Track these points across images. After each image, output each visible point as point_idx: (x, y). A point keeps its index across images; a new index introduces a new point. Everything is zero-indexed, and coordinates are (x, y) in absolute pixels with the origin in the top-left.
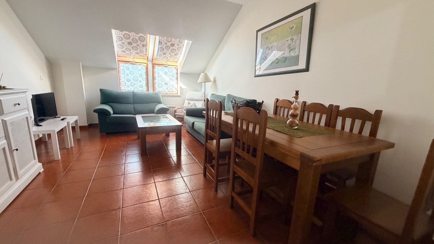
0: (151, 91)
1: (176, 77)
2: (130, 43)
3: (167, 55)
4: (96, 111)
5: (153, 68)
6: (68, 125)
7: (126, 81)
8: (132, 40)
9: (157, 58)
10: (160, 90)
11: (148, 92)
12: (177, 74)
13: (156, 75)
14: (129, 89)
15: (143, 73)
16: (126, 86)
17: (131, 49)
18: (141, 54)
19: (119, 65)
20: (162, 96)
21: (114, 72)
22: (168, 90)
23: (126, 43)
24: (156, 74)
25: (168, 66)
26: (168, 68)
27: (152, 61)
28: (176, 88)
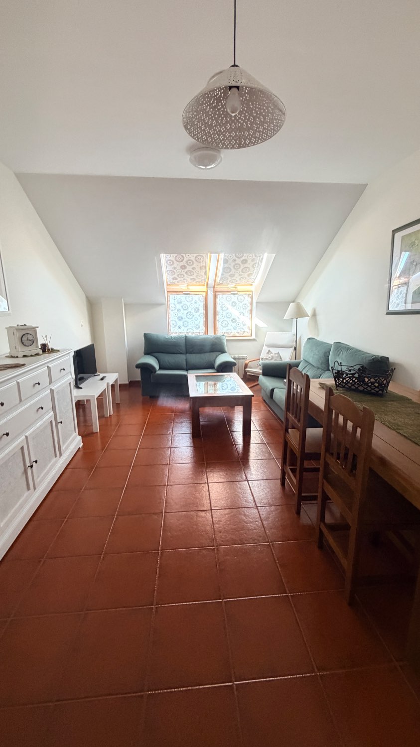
0: (211, 334)
1: (249, 308)
2: (183, 267)
3: (237, 278)
4: (138, 366)
5: (215, 297)
6: (107, 386)
7: (177, 320)
8: (187, 262)
9: (221, 282)
10: (225, 330)
11: (206, 336)
12: (251, 303)
13: (219, 309)
14: (180, 331)
15: (200, 307)
16: (177, 328)
17: (185, 274)
18: (197, 280)
19: (169, 298)
20: (227, 340)
21: (161, 309)
22: (236, 331)
23: (178, 267)
24: (219, 307)
25: (238, 293)
26: (237, 295)
27: (214, 287)
28: (248, 328)
